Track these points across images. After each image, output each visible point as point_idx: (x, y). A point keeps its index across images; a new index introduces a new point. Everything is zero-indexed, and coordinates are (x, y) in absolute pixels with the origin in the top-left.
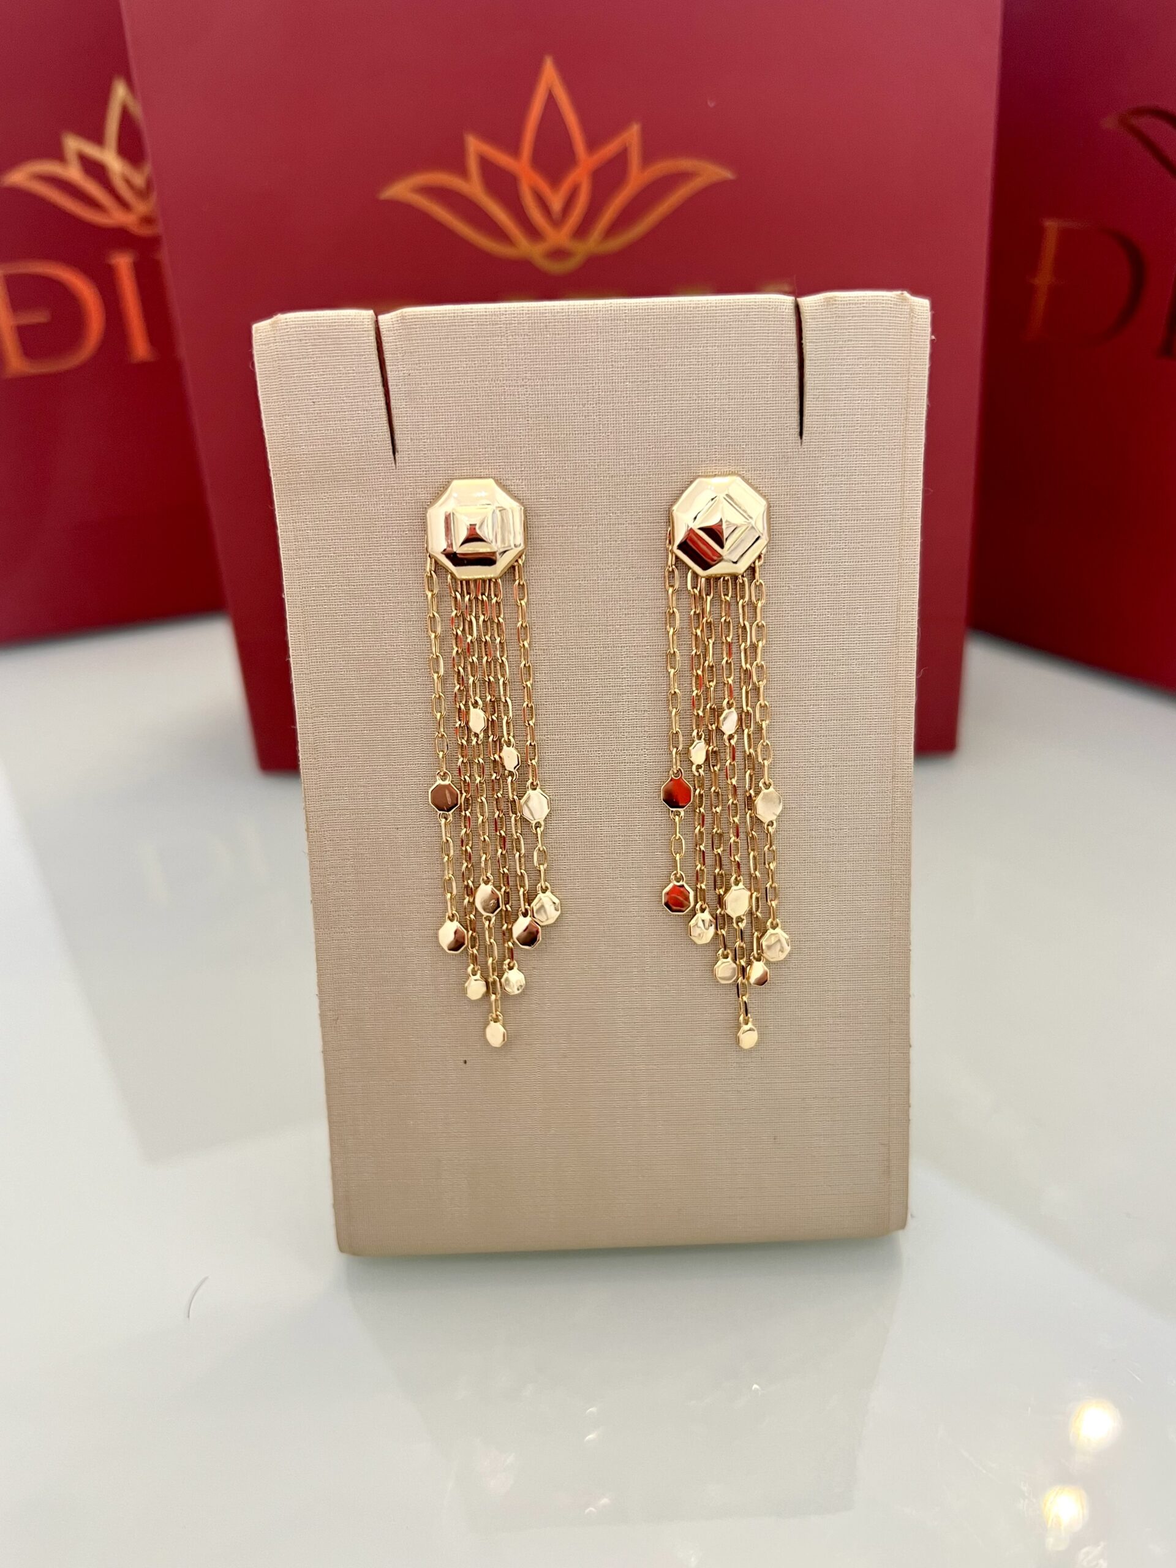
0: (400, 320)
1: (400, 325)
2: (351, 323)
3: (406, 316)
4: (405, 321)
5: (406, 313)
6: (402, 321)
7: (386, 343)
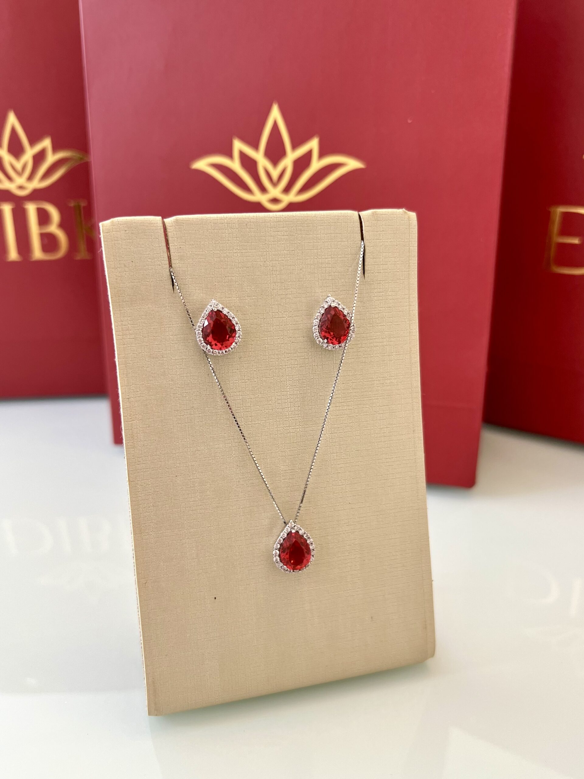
0: (176, 221)
1: (176, 224)
2: (151, 223)
3: (178, 219)
4: (178, 222)
5: (178, 218)
6: (177, 222)
7: (169, 232)
